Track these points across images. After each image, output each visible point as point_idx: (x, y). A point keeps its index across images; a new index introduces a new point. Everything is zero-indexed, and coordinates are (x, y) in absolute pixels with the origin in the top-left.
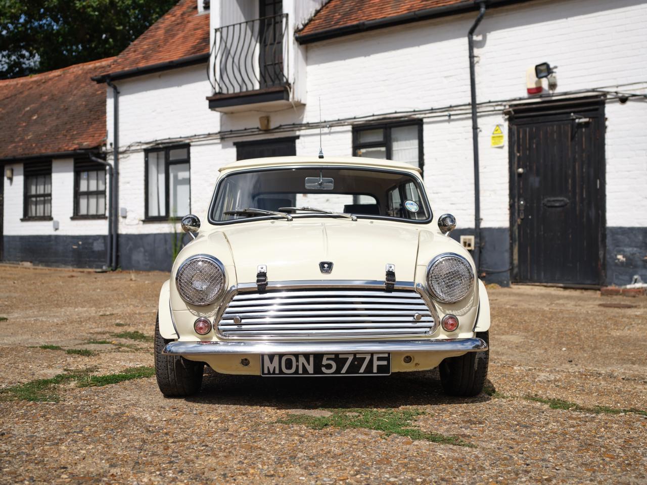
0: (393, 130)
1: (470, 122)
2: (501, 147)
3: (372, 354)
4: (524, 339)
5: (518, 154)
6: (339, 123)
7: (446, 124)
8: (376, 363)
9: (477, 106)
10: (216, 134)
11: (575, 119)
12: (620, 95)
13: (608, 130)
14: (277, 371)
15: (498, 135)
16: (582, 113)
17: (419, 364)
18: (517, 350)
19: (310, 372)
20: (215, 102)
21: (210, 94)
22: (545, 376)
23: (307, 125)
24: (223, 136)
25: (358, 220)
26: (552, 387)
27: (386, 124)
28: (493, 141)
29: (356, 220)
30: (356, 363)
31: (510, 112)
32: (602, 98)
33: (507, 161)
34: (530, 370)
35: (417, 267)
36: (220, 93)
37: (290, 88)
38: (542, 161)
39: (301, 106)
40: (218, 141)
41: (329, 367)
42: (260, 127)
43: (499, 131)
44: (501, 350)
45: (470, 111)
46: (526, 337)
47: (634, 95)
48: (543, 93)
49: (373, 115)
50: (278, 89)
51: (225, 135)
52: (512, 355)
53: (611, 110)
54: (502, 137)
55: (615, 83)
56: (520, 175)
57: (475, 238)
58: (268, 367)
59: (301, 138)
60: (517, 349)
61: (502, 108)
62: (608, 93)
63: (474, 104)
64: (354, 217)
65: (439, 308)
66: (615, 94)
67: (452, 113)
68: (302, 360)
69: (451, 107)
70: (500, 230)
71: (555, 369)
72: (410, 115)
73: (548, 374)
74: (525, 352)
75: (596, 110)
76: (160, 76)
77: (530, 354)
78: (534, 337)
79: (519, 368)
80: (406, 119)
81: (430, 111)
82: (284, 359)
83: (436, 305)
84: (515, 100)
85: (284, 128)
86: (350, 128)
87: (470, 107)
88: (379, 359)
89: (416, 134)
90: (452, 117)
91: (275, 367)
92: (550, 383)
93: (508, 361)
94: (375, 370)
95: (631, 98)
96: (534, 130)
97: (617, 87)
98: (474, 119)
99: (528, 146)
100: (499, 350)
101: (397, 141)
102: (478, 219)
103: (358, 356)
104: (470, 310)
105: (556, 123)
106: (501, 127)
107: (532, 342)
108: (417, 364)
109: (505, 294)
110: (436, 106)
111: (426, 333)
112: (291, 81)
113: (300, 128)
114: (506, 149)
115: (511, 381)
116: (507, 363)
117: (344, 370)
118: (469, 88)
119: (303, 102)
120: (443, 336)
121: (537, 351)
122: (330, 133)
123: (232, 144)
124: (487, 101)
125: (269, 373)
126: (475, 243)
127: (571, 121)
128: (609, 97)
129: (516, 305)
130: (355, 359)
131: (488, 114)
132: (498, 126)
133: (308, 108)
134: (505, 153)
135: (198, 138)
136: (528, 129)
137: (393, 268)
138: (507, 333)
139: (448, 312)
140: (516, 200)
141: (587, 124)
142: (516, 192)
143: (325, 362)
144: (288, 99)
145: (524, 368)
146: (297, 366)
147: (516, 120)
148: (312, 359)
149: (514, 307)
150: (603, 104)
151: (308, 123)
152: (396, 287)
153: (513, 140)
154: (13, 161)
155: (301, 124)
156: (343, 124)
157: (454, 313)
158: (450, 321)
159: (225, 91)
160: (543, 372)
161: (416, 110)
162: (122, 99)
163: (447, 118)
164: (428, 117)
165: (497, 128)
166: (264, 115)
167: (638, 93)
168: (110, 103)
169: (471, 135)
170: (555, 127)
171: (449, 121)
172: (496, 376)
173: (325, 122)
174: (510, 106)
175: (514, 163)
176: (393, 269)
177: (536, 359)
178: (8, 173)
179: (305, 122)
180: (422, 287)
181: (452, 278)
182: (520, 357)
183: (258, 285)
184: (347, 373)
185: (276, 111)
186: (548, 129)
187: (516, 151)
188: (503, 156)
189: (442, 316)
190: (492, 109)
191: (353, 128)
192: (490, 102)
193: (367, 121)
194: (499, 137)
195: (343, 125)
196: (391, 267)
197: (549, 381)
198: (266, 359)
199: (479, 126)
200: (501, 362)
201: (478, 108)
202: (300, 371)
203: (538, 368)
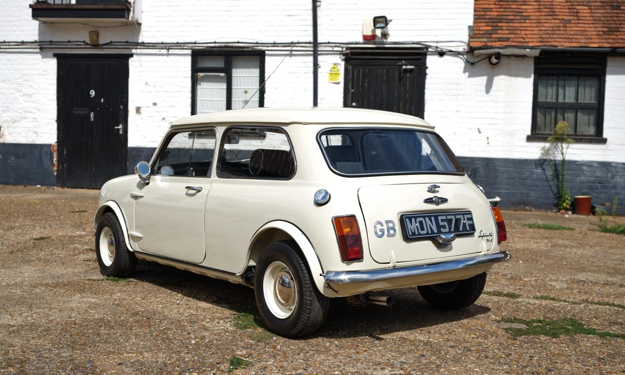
0: (233, 57)
1: (311, 59)
2: (338, 83)
5: (352, 91)
6: (179, 45)
9: (319, 45)
10: (32, 43)
11: (403, 65)
12: (439, 49)
13: (428, 77)
15: (335, 72)
16: (408, 61)
21: (32, 3)
23: (142, 44)
24: (43, 46)
27: (228, 52)
28: (331, 77)
31: (348, 53)
32: (425, 50)
33: (342, 95)
36: (43, 2)
37: (131, 7)
38: (372, 98)
39: (138, 26)
40: (38, 50)
42: (88, 41)
43: (336, 69)
45: (312, 49)
47: (451, 51)
48: (377, 40)
49: (215, 43)
50: (118, 7)
51: (43, 45)
53: (432, 61)
54: (338, 74)
55: (436, 40)
59: (134, 56)
61: (340, 49)
62: (430, 46)
63: (315, 43)
66: (435, 48)
67: (294, 48)
69: (292, 43)
72: (253, 46)
75: (420, 59)
80: (250, 49)
81: (273, 45)
84: (351, 43)
85: (115, 45)
86: (189, 52)
87: (312, 45)
89: (258, 64)
90: (293, 53)
95: (447, 53)
96: (367, 71)
97: (437, 42)
98: (315, 55)
99: (361, 84)
101: (236, 68)
105: (386, 67)
106: (338, 66)
110: (277, 41)
113: (135, 47)
114: (342, 85)
118: (311, 28)
119: (139, 22)
122: (168, 55)
123: (52, 55)
124: (327, 41)
127: (398, 67)
128: (430, 50)
131: (327, 53)
132: (335, 64)
133: (143, 28)
134: (341, 87)
135: (8, 45)
136: (361, 70)
141: (411, 70)
144: (128, 18)
147: (352, 61)
150: (425, 55)
151: (143, 43)
153: (348, 77)
155: (138, 43)
156: (183, 47)
161: (259, 42)
163: (288, 53)
164: (272, 50)
165: (335, 66)
166: (92, 29)
167: (453, 49)
169: (311, 69)
170: (385, 70)
171: (291, 55)
173: (162, 43)
174: (347, 48)
175: (349, 97)
179: (140, 41)
185: (106, 27)
186: (379, 71)
187: (350, 88)
190: (331, 49)
191: (192, 52)
192: (329, 43)
193: (207, 47)
194: (336, 74)
195: (182, 49)
199: (320, 63)
201: (319, 47)
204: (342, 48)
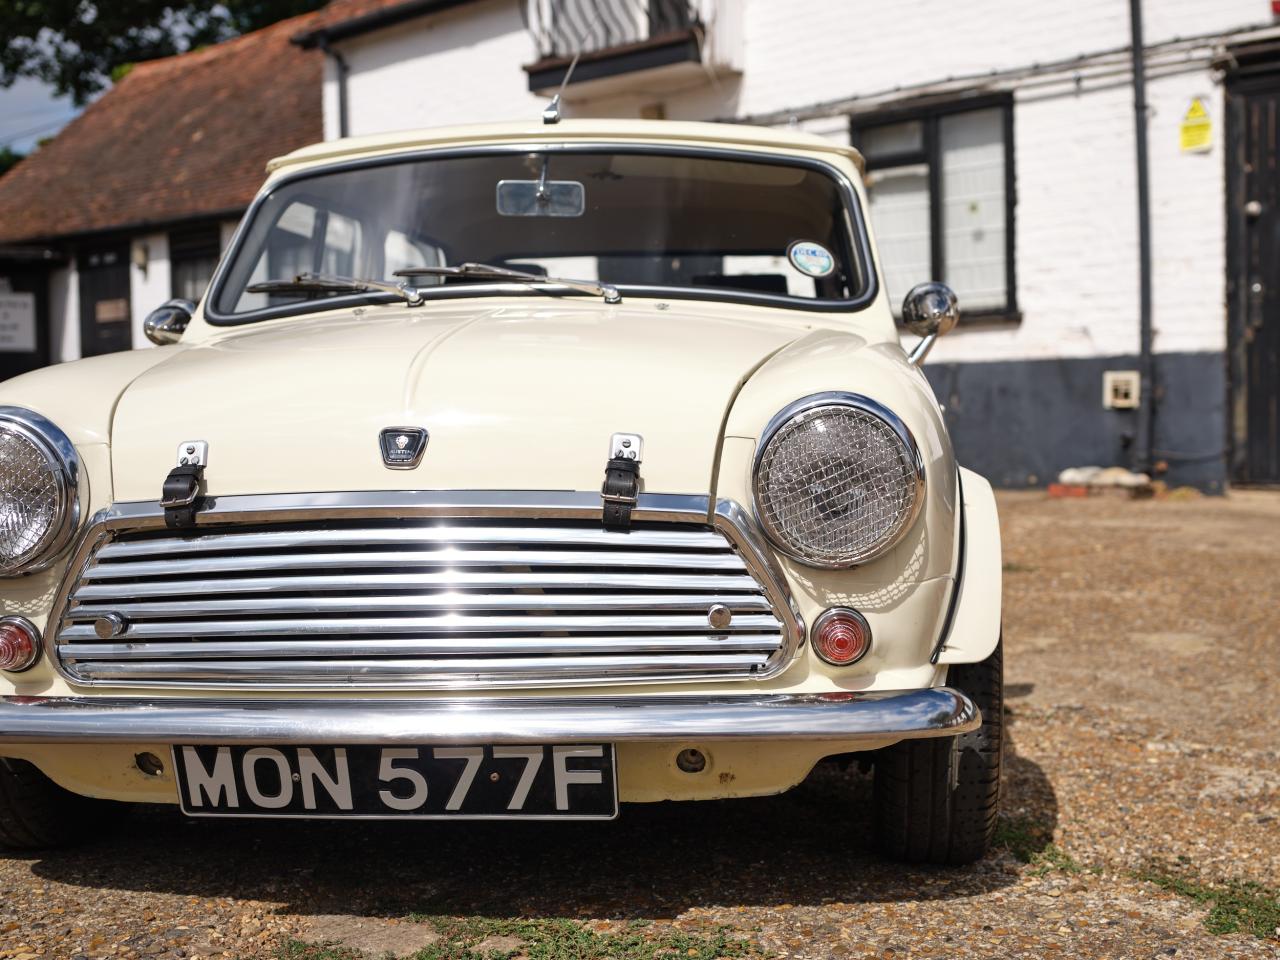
0: (946, 123)
1: (1127, 95)
3: (548, 747)
4: (1212, 645)
5: (1248, 168)
6: (819, 111)
7: (1070, 102)
8: (563, 779)
9: (1146, 52)
14: (233, 801)
15: (1197, 122)
17: (733, 777)
18: (1176, 684)
19: (342, 806)
20: (543, 75)
21: (531, 58)
22: (1233, 779)
23: (745, 120)
25: (624, 300)
26: (1247, 822)
27: (927, 109)
28: (1186, 138)
29: (618, 302)
30: (495, 776)
31: (1227, 61)
33: (1219, 185)
34: (1194, 754)
35: (726, 442)
36: (553, 55)
37: (704, 33)
39: (731, 78)
41: (403, 788)
43: (1200, 113)
44: (1130, 682)
45: (1129, 66)
46: (1220, 639)
49: (896, 90)
50: (674, 37)
52: (1157, 700)
54: (1207, 126)
56: (1252, 219)
57: (1143, 376)
58: (201, 786)
60: (1178, 678)
61: (1206, 53)
63: (1137, 49)
64: (612, 293)
65: (802, 586)
67: (1085, 72)
68: (309, 764)
69: (1082, 58)
70: (1203, 358)
71: (1271, 755)
72: (982, 85)
73: (1247, 771)
74: (1199, 689)
76: (430, 27)
77: (1209, 697)
78: (1242, 639)
79: (1162, 747)
80: (975, 93)
81: (1033, 72)
82: (249, 761)
83: (791, 575)
84: (1240, 31)
86: (843, 122)
87: (1129, 55)
88: (573, 764)
89: (998, 130)
90: (1086, 84)
91: (223, 787)
92: (1245, 804)
93: (1137, 720)
94: (562, 802)
98: (1139, 84)
99: (1273, 144)
100: (1125, 679)
101: (955, 147)
102: (1147, 332)
103: (498, 754)
104: (911, 590)
106: (1204, 102)
107: (1231, 657)
108: (724, 777)
109: (1206, 514)
110: (1046, 57)
111: (754, 668)
112: (706, 17)
114: (1219, 155)
115: (1123, 796)
116: (1129, 729)
117: (456, 801)
118: (1125, 8)
119: (736, 65)
120: (819, 681)
121: (1234, 688)
124: (1172, 38)
125: (207, 805)
126: (1143, 390)
129: (1222, 545)
130: (490, 763)
131: (1174, 71)
132: (1196, 99)
133: (748, 81)
134: (1215, 166)
136: (1272, 105)
137: (635, 446)
138: (1169, 625)
139: (833, 598)
140: (1243, 281)
142: (1242, 262)
143: (387, 773)
144: (698, 60)
145: (1178, 747)
146: (297, 787)
147: (1245, 82)
148: (342, 763)
149: (1215, 550)
151: (747, 116)
152: (642, 510)
153: (1236, 131)
154: (146, 230)
155: (735, 118)
156: (830, 113)
157: (856, 601)
158: (839, 632)
159: (562, 51)
160: (1231, 764)
161: (1000, 70)
162: (357, 84)
163: (1071, 86)
164: (1027, 87)
165: (1196, 104)
166: (649, 102)
168: (330, 92)
169: (1129, 124)
171: (1078, 92)
172: (1079, 776)
173: (785, 110)
174: (1229, 48)
175: (1239, 189)
176: (634, 450)
177: (1224, 715)
178: (137, 256)
179: (742, 113)
180: (741, 513)
181: (834, 480)
182: (1177, 708)
183: (167, 509)
184: (464, 809)
185: (677, 93)
187: (1243, 161)
188: (1211, 173)
189: (810, 612)
190: (1182, 56)
191: (851, 122)
192: (1177, 41)
193: (881, 104)
194: (1201, 126)
195: (829, 117)
196: (627, 445)
197: (1240, 799)
198: (192, 758)
199: (1151, 102)
200: (1113, 725)
201: (1149, 56)
202: (310, 802)
203: (1218, 749)
204: (1214, 48)
